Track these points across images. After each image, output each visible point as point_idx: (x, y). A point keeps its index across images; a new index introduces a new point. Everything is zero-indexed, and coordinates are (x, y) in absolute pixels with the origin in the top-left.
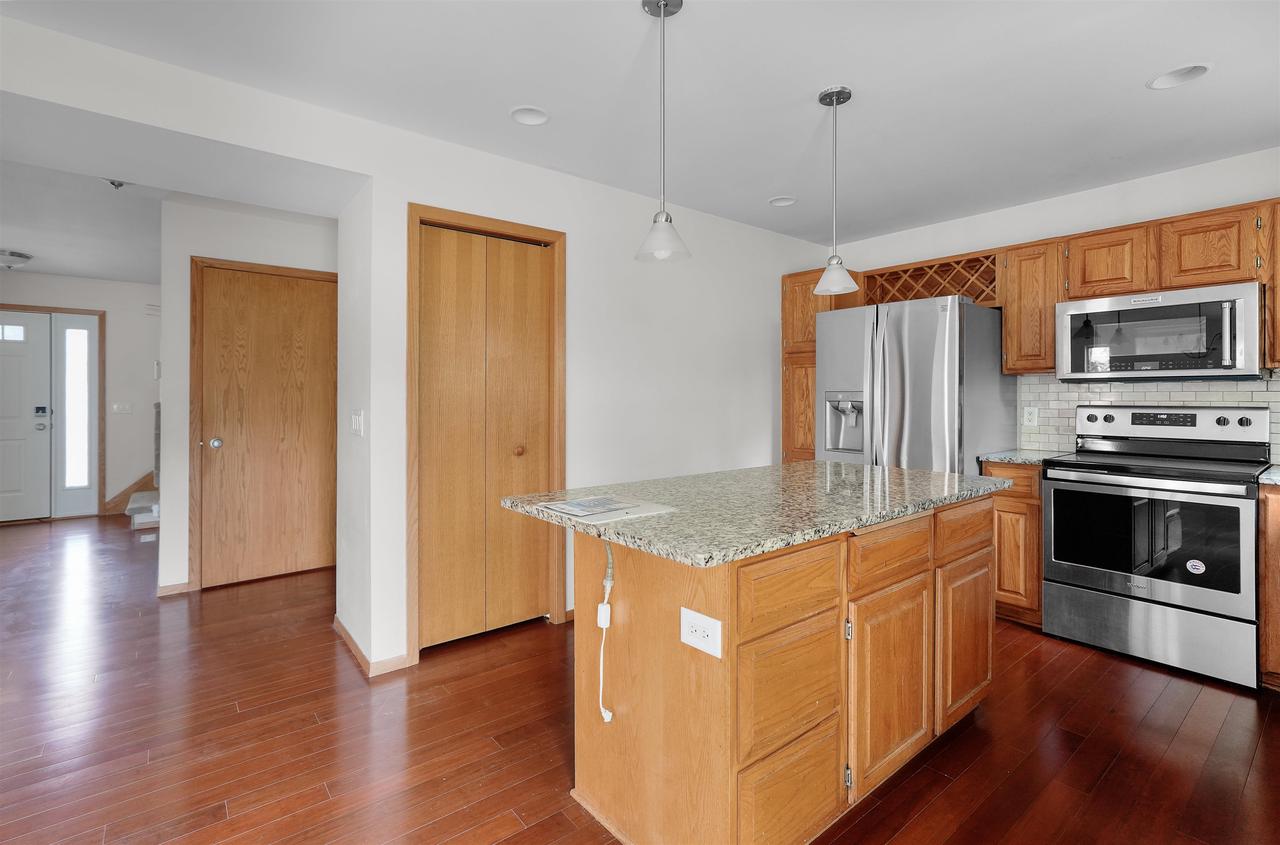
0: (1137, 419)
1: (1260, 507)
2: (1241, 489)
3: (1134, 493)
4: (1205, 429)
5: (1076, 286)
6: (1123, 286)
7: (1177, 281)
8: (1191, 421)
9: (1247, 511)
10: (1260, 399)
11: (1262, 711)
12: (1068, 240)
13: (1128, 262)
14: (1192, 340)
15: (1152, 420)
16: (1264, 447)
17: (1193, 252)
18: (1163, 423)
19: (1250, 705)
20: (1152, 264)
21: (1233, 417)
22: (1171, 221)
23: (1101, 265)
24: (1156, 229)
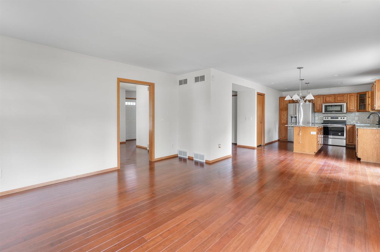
0: (331, 118)
1: (346, 127)
2: (344, 125)
3: (328, 126)
4: (339, 119)
5: (324, 102)
6: (330, 102)
7: (337, 102)
8: (338, 118)
9: (345, 127)
10: (345, 115)
11: (346, 148)
12: (324, 95)
13: (331, 99)
14: (338, 108)
15: (333, 118)
16: (346, 121)
17: (339, 99)
18: (334, 118)
19: (345, 148)
20: (334, 99)
21: (343, 118)
22: (336, 95)
23: (328, 99)
24: (334, 95)
